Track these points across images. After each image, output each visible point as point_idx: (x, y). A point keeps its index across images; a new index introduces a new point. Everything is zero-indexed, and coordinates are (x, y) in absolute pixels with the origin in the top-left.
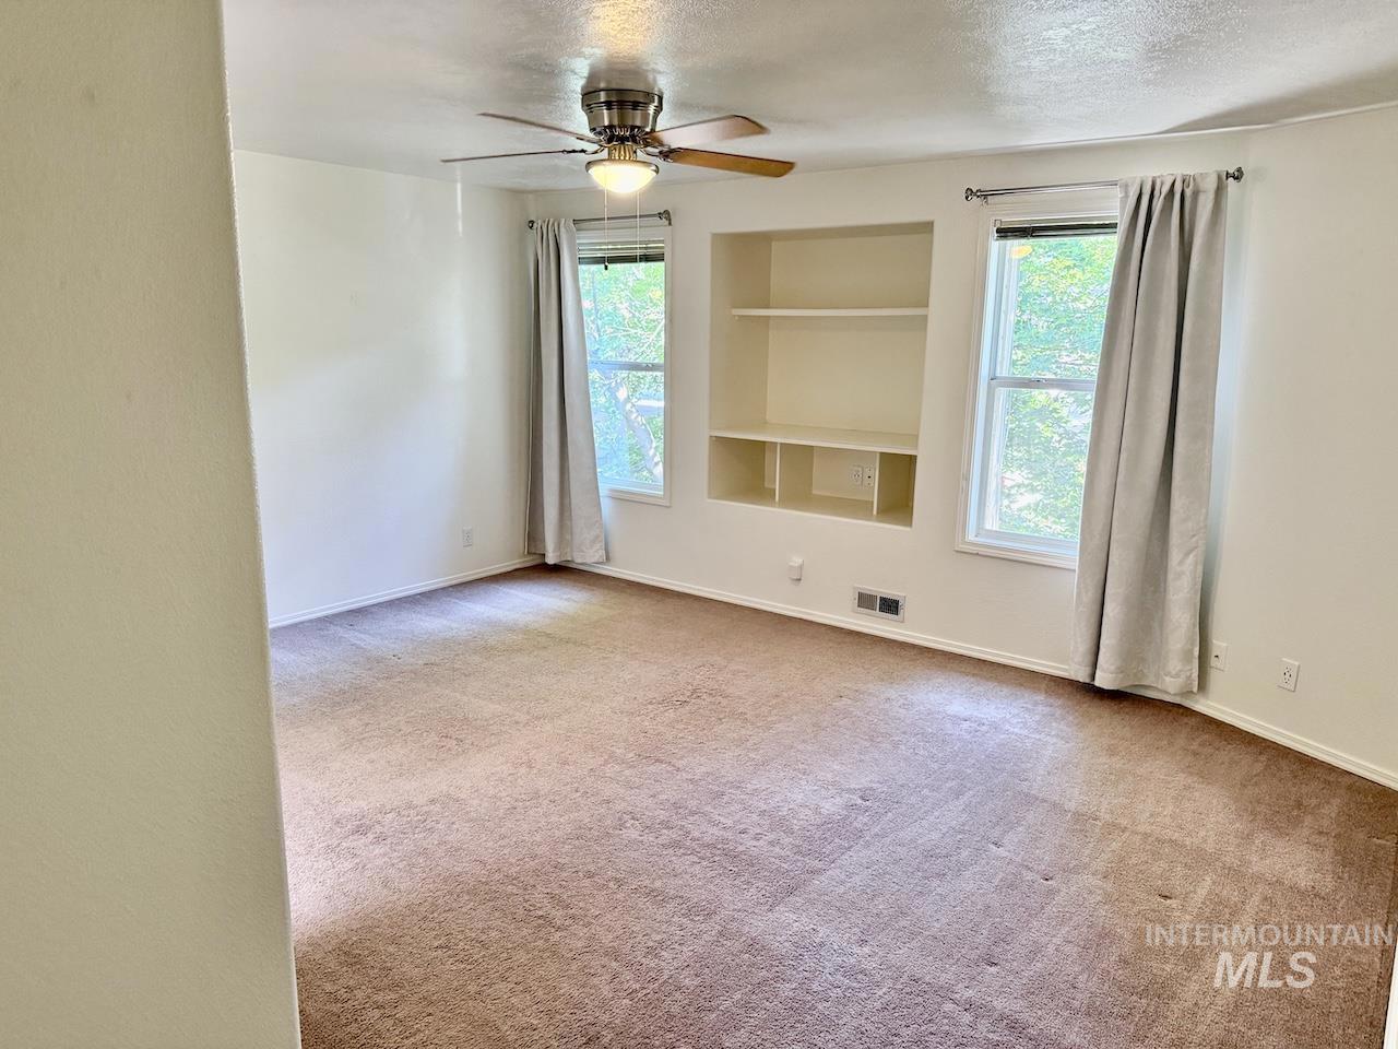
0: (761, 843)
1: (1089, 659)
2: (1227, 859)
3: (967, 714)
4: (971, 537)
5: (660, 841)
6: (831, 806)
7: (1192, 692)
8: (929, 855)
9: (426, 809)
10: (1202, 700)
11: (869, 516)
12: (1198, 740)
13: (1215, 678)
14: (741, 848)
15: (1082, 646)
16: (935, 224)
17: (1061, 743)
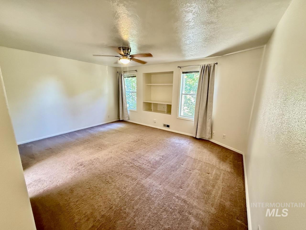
0: (146, 166)
1: (195, 134)
2: (217, 166)
3: (178, 142)
4: (179, 116)
5: (130, 166)
6: (157, 159)
7: (210, 139)
8: (172, 167)
9: (93, 161)
10: (211, 140)
11: (165, 113)
12: (211, 146)
13: (213, 136)
14: (142, 167)
15: (195, 132)
16: (174, 72)
17: (192, 147)
